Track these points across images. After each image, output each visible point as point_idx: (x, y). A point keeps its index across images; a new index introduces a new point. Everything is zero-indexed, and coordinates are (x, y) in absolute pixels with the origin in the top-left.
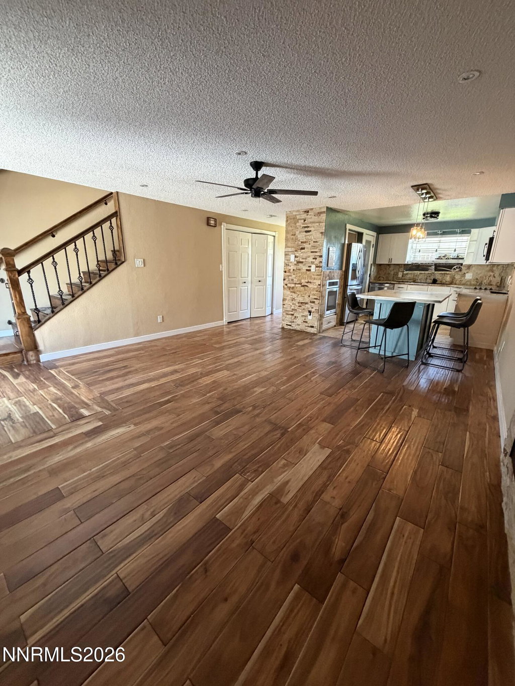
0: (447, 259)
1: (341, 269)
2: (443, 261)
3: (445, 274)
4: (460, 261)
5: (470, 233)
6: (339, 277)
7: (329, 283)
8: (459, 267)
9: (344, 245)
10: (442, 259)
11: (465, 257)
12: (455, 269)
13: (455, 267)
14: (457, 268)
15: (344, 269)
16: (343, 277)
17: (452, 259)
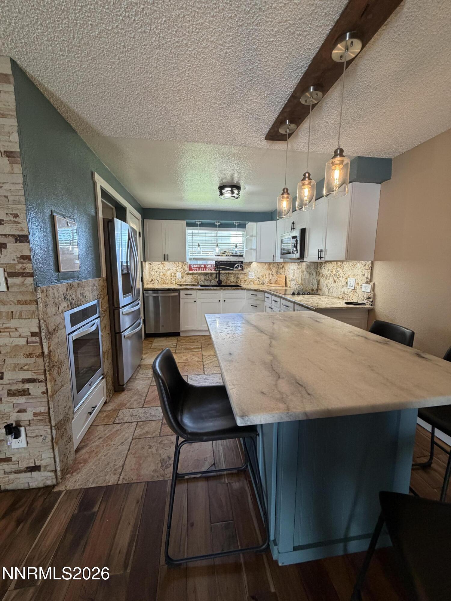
0: (227, 256)
1: (98, 274)
2: (224, 258)
3: (228, 273)
4: (241, 259)
5: (245, 228)
6: (96, 293)
7: (72, 316)
8: (241, 266)
9: (95, 219)
10: (222, 256)
11: (244, 254)
12: (236, 267)
13: (236, 265)
14: (238, 266)
15: (104, 275)
16: (105, 290)
17: (233, 256)
